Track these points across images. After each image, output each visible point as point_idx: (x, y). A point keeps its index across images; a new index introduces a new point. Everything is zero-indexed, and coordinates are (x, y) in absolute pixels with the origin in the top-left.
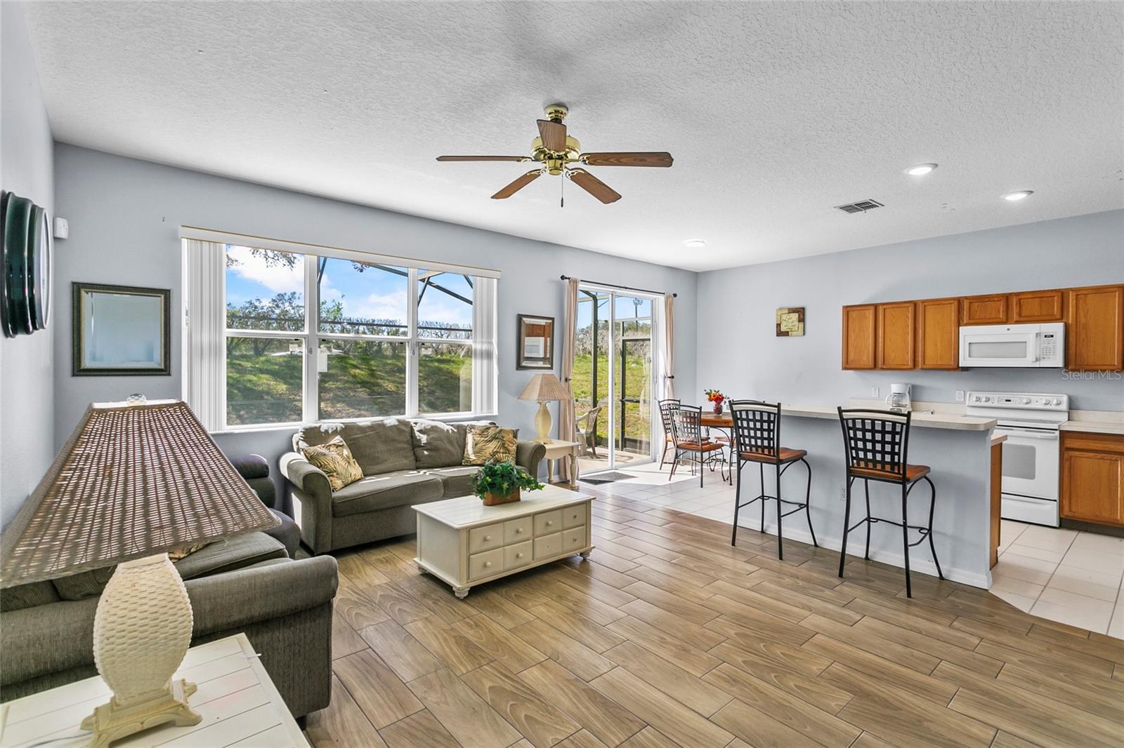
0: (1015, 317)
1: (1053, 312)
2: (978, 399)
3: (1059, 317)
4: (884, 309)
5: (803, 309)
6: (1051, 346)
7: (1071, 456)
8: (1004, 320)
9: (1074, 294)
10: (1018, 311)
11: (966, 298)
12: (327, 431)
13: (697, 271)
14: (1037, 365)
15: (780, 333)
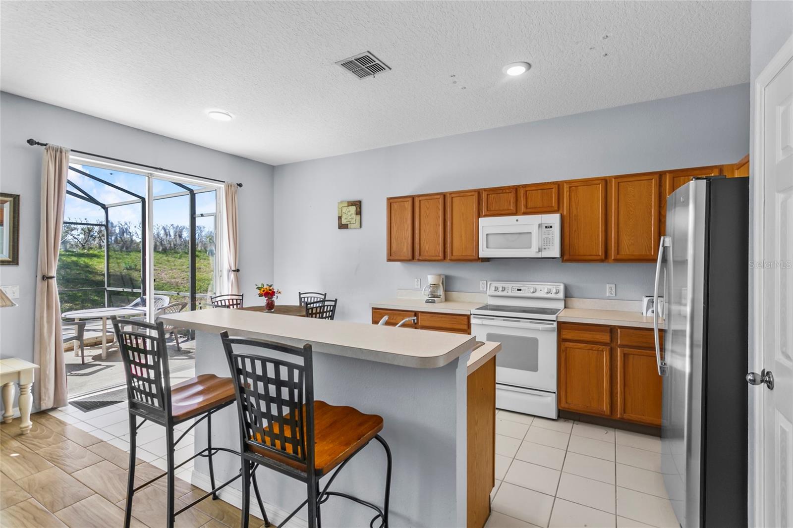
0: (523, 209)
1: (552, 203)
2: (496, 289)
3: (556, 208)
4: (420, 201)
5: (360, 202)
6: (550, 236)
7: (566, 348)
8: (514, 212)
9: (568, 186)
10: (525, 203)
11: (485, 190)
13: (274, 165)
14: (539, 255)
15: (342, 226)
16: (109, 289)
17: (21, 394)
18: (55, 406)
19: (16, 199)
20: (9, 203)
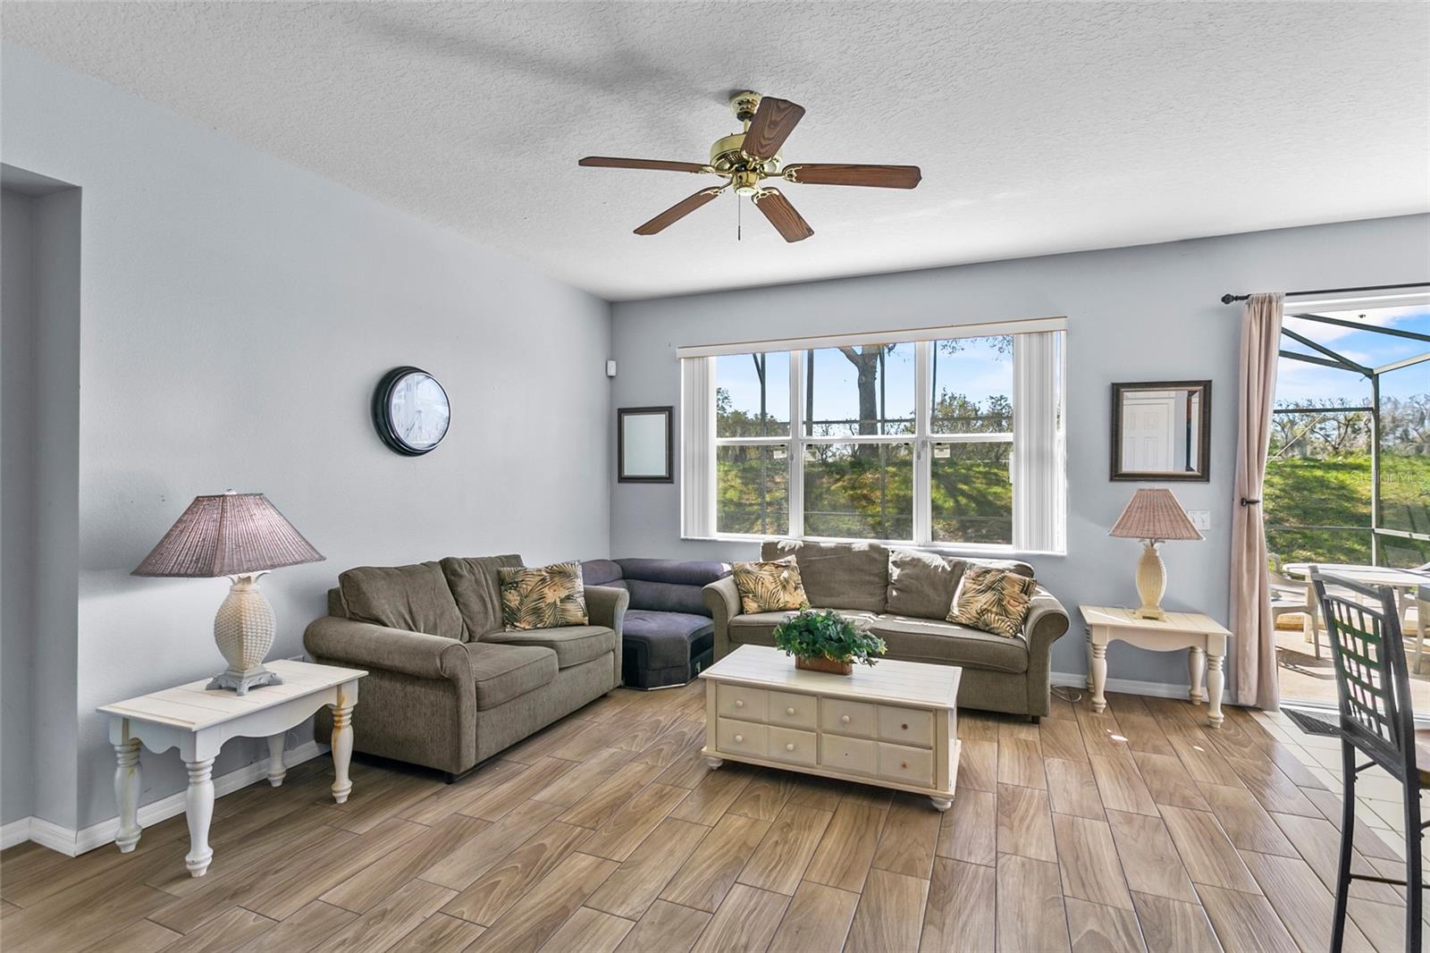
12: (783, 548)
16: (1378, 531)
17: (1210, 669)
18: (1259, 706)
19: (1207, 385)
20: (1198, 393)
